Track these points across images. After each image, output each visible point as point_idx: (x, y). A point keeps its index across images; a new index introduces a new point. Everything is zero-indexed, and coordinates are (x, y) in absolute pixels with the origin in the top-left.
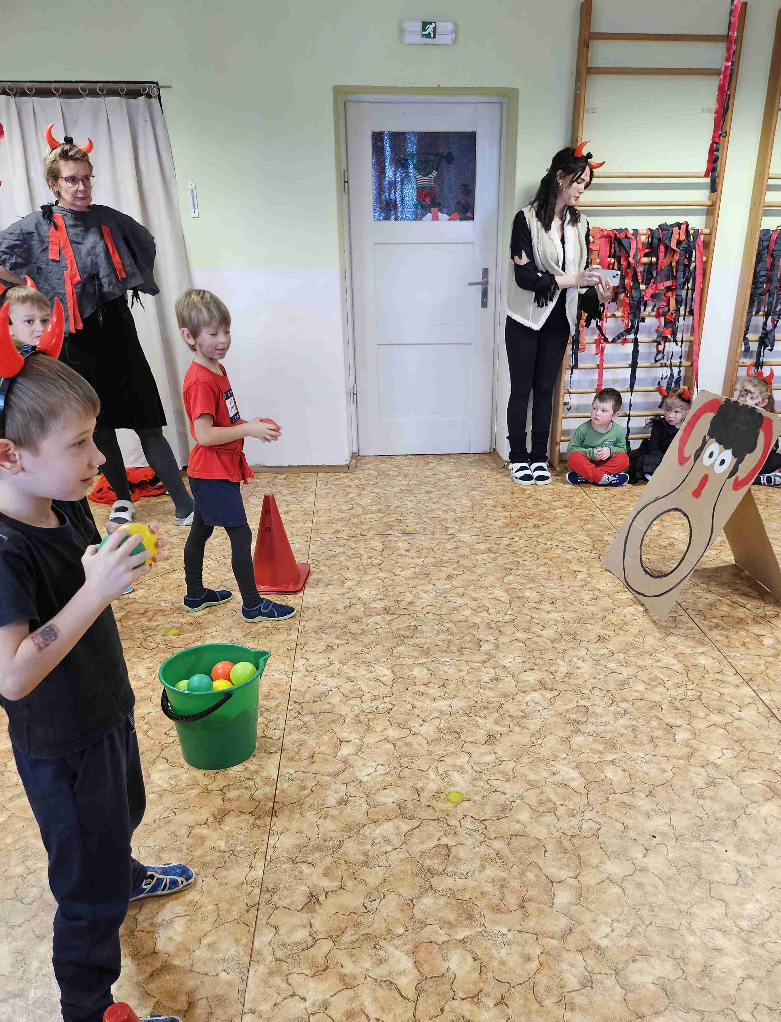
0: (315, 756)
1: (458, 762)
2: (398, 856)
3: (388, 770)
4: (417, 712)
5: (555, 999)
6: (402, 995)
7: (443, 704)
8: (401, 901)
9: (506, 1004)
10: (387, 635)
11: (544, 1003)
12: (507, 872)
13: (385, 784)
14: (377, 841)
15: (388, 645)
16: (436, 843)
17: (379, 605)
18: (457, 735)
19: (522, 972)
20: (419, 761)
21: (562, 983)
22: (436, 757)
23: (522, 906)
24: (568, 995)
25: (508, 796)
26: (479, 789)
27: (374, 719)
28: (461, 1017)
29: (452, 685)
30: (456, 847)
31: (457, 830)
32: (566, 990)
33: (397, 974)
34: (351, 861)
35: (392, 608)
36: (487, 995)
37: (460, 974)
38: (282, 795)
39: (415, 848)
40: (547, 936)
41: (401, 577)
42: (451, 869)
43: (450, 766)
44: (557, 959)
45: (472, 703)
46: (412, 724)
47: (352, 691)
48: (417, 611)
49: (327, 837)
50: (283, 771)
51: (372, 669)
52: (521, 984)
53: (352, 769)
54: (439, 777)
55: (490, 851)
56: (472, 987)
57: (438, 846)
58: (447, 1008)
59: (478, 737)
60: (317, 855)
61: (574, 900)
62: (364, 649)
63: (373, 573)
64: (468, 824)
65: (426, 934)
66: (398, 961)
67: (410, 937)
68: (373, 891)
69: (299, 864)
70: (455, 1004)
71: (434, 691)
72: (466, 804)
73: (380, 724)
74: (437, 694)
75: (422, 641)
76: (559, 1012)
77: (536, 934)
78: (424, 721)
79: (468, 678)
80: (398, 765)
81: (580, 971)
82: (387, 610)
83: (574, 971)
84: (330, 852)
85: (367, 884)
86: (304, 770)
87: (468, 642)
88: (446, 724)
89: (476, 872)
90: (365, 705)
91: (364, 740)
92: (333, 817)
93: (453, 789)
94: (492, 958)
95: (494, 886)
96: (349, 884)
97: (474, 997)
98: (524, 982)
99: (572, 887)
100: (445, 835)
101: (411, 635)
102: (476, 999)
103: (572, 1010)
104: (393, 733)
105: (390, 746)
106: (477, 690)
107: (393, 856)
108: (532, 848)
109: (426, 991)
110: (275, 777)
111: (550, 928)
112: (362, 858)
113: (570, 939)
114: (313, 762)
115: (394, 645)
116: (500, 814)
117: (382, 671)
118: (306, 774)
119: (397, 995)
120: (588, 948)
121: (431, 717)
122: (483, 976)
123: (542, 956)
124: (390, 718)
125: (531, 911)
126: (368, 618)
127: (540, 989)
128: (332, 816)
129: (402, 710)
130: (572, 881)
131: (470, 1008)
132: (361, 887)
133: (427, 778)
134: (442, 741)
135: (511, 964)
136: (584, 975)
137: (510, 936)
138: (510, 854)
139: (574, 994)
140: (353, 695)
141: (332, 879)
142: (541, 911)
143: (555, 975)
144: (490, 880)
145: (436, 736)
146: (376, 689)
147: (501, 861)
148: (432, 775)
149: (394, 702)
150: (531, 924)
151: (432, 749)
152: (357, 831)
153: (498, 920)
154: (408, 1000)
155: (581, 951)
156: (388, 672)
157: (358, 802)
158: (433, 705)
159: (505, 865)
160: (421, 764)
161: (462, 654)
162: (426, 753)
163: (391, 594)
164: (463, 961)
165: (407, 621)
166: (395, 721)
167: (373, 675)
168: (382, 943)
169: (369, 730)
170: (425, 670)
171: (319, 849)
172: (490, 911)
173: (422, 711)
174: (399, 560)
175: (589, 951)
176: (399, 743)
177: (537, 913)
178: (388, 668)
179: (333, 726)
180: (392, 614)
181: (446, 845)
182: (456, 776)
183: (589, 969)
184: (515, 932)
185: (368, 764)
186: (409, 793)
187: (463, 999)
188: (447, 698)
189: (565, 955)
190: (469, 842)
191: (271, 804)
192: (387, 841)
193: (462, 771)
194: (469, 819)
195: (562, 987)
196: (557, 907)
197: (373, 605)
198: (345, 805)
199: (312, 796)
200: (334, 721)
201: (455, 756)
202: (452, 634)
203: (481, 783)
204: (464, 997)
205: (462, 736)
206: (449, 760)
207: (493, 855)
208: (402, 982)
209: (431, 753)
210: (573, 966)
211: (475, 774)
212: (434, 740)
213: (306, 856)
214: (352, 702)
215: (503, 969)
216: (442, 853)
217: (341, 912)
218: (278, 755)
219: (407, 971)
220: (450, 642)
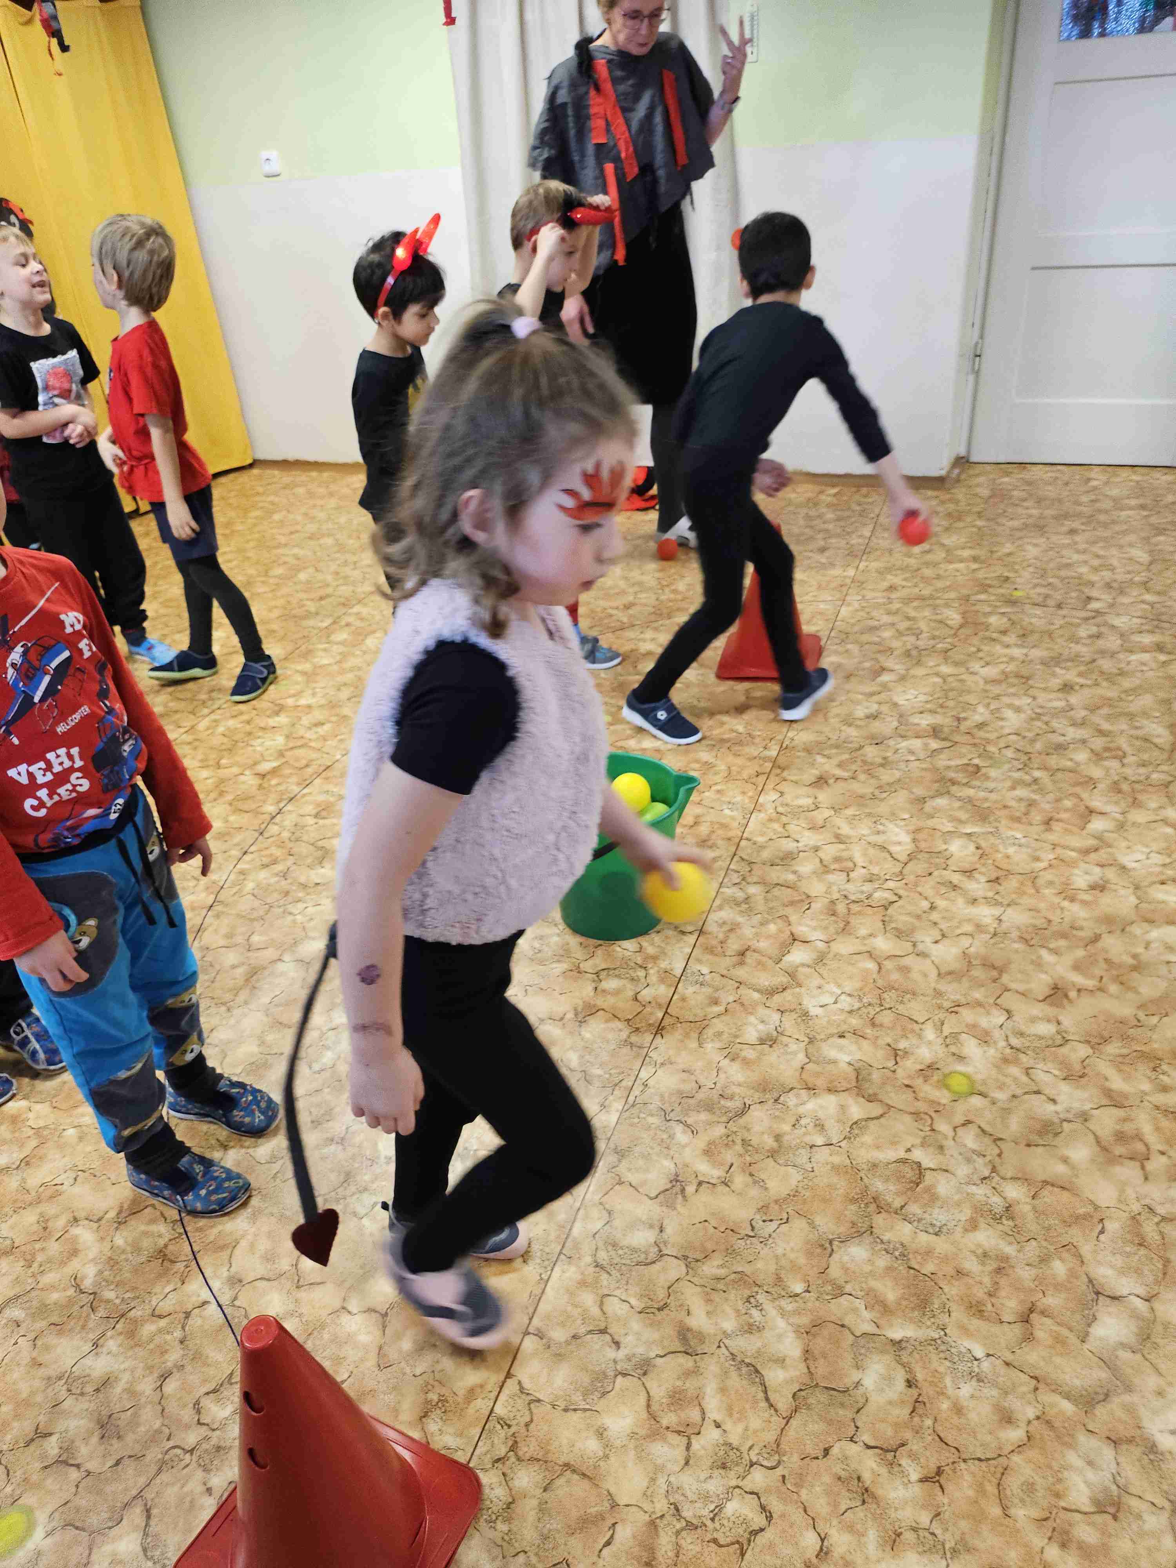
0: (748, 953)
1: (984, 1022)
2: (831, 1159)
3: (856, 1007)
4: (935, 916)
5: (1035, 1513)
6: (767, 1399)
7: (986, 914)
8: (813, 1237)
9: (941, 1487)
10: (924, 774)
11: (1012, 1512)
12: (1015, 1247)
13: (844, 1027)
14: (803, 1122)
15: (919, 791)
16: (902, 1154)
17: (925, 721)
18: (995, 973)
19: (989, 1438)
20: (913, 1004)
21: (1059, 1487)
22: (946, 1004)
23: (1025, 1319)
24: (1063, 1515)
25: (1058, 1108)
26: (1008, 1081)
27: (859, 913)
28: (855, 1476)
29: (1013, 883)
30: (935, 1173)
31: (945, 1143)
32: (1063, 1504)
33: (770, 1360)
34: (752, 1143)
35: (946, 730)
36: (913, 1456)
37: (877, 1400)
38: (680, 1004)
39: (863, 1152)
40: (1057, 1389)
41: (976, 678)
42: (914, 1209)
43: (967, 1026)
44: (1065, 1438)
45: (1041, 922)
46: (919, 936)
47: (837, 859)
48: (988, 741)
49: (729, 1092)
50: (694, 966)
51: (881, 828)
52: (980, 1460)
53: (798, 989)
54: (940, 1041)
55: (996, 1200)
56: (890, 1432)
57: (904, 1161)
58: (835, 1451)
59: (1033, 986)
60: (703, 1116)
61: (1132, 1340)
62: (877, 792)
63: (931, 664)
64: (970, 1139)
65: (839, 1308)
66: (780, 1337)
67: (810, 1305)
68: (772, 1205)
69: (672, 1123)
70: (854, 1449)
71: (977, 886)
72: (976, 1101)
73: (865, 925)
74: (980, 893)
75: (982, 794)
76: (1038, 1541)
77: (1036, 1378)
78: (943, 936)
79: (1048, 876)
80: (875, 1001)
81: (1101, 1478)
82: (935, 732)
83: (1090, 1475)
84: (724, 1119)
85: (766, 1189)
86: (725, 972)
87: (1067, 810)
88: (983, 951)
89: (959, 1229)
90: (850, 887)
91: (832, 944)
92: (746, 1062)
93: (960, 1068)
94: (942, 1393)
95: (983, 1264)
96: (739, 1180)
97: (888, 1451)
98: (988, 1459)
99: (1135, 1315)
100: (923, 1145)
101: (965, 781)
102: (890, 1456)
103: (1063, 1546)
104: (883, 944)
105: (871, 965)
106: (1057, 900)
107: (822, 1155)
108: (1077, 1218)
109: (809, 1407)
110: (678, 972)
111: (1067, 1377)
112: (770, 1142)
113: (1101, 1411)
114: (742, 963)
115: (931, 793)
116: (1035, 1138)
117: (896, 835)
118: (725, 980)
119: (761, 1395)
120: (1130, 1441)
121: (959, 931)
122: (916, 1419)
123: (1035, 1422)
124: (887, 919)
125: (1039, 1334)
126: (900, 740)
127: (1013, 1483)
128: (744, 1059)
129: (910, 908)
130: (1139, 1303)
131: (874, 1465)
132: (754, 1192)
133: (920, 1037)
134: (964, 979)
135: (972, 1416)
136: (1106, 1489)
137: (986, 1365)
138: (1031, 1216)
139: (1077, 1517)
140: (836, 866)
141: (716, 1164)
142: (1059, 1340)
143: (1050, 1467)
144: (979, 1251)
145: (955, 966)
146: (877, 863)
147: (1011, 1223)
148: (930, 1034)
149: (901, 892)
150: (1032, 1356)
151: (942, 986)
152: (776, 1095)
153: (972, 1328)
154: (776, 1410)
155: (1115, 1442)
156: (905, 838)
157: (793, 1047)
158: (967, 911)
159: (1016, 1234)
160: (916, 1009)
161: (1049, 830)
162: (930, 992)
163: (951, 704)
164: (888, 1379)
165: (967, 755)
166: (893, 925)
167: (879, 839)
168: (761, 1298)
169: (846, 929)
170: (972, 847)
171: (709, 1107)
172: (962, 1308)
173: (944, 918)
174: (983, 647)
175: (1132, 1448)
176: (888, 965)
177: (1050, 1342)
178: (908, 832)
179: (789, 911)
180: (944, 739)
181: (919, 1164)
182: (971, 1047)
183: (1121, 1481)
184: (999, 1362)
185: (827, 987)
186: (880, 1054)
187: (869, 1447)
188: (998, 904)
189: (1082, 1438)
190: (963, 1171)
191: (660, 1015)
192: (820, 1126)
193: (984, 1038)
194: (972, 1130)
195: (1058, 1495)
196: (1092, 1343)
197: (915, 719)
198: (771, 1046)
199: (723, 1018)
200: (792, 903)
201: (982, 1010)
202: (1041, 791)
203: (1015, 1071)
204: (872, 1444)
205: (1005, 979)
206: (967, 1015)
207: (999, 1208)
208: (775, 1376)
209: (938, 994)
210: (1090, 1463)
211: (1008, 1051)
212: (950, 973)
213: (686, 1111)
214: (831, 877)
215: (955, 1420)
216: (908, 1176)
217: (714, 1223)
218: (692, 939)
219: (788, 1361)
220: (1031, 804)
